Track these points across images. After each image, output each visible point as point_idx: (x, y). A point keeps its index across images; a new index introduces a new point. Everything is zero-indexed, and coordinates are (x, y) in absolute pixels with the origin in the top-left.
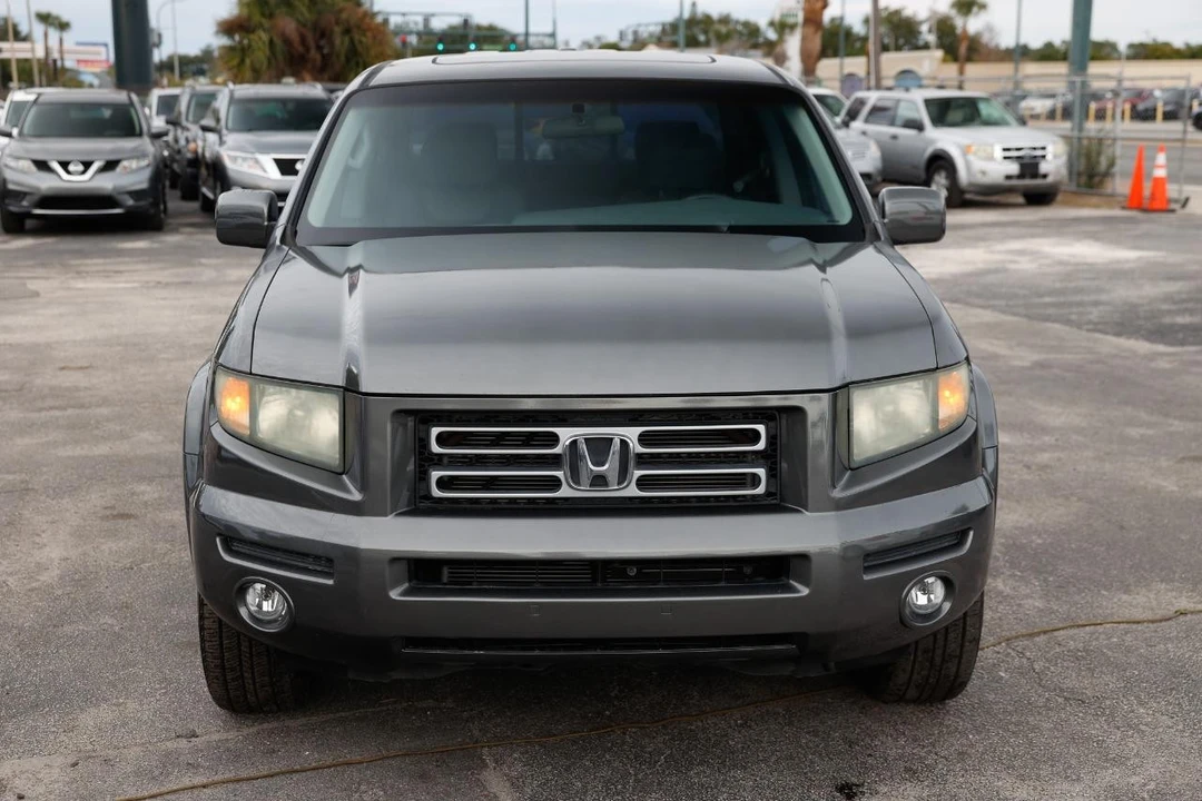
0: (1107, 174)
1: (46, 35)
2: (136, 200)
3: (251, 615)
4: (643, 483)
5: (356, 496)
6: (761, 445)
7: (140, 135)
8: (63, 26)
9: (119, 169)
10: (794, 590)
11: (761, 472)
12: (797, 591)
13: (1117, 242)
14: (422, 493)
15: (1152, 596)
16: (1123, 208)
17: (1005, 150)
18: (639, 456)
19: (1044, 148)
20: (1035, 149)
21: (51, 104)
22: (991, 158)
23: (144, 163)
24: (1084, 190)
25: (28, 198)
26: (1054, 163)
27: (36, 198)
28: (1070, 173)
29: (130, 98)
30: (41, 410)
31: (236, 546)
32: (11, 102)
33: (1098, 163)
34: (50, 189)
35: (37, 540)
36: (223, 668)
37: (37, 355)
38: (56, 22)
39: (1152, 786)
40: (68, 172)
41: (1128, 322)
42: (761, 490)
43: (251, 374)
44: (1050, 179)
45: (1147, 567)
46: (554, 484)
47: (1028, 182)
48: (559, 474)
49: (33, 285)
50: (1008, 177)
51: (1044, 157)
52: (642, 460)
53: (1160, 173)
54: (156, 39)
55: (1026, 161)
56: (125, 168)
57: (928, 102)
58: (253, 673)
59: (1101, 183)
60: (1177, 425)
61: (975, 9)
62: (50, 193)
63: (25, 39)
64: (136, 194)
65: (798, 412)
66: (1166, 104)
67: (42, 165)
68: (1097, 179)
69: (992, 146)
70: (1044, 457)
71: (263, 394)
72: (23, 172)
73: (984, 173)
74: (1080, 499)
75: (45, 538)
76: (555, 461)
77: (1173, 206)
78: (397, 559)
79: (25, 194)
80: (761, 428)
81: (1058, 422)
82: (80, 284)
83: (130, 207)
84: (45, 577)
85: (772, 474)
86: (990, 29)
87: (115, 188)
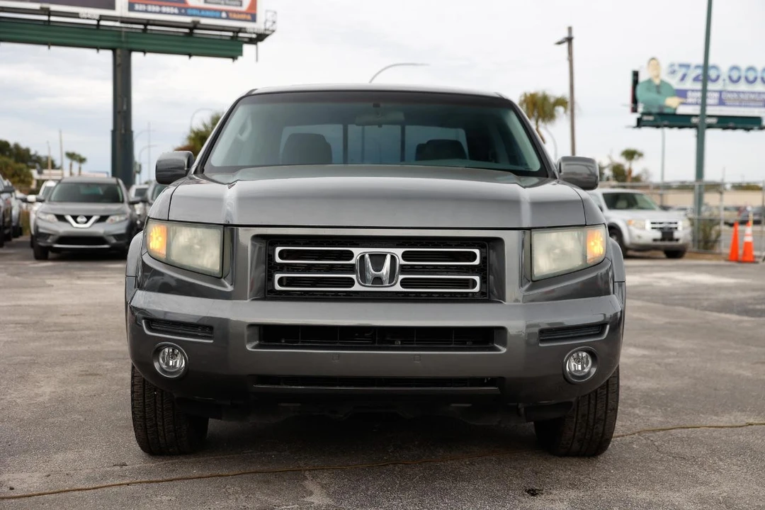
0: (716, 241)
1: (71, 166)
2: (117, 240)
3: (161, 368)
4: (404, 283)
5: (230, 288)
6: (477, 262)
7: (123, 202)
8: (82, 160)
9: (108, 221)
10: (497, 350)
11: (477, 278)
12: (499, 350)
13: (723, 275)
14: (270, 288)
15: (732, 418)
16: (726, 260)
17: (652, 223)
18: (402, 266)
19: (676, 223)
20: (671, 223)
21: (68, 183)
22: (643, 228)
23: (123, 218)
24: (702, 250)
25: (51, 237)
26: (683, 232)
27: (56, 237)
28: (693, 240)
29: (118, 182)
30: (47, 331)
31: (155, 326)
32: (46, 187)
33: (710, 234)
34: (65, 232)
35: (37, 384)
36: (145, 418)
37: (48, 310)
38: (78, 158)
39: (725, 494)
40: (77, 222)
41: (726, 307)
42: (477, 289)
43: (168, 220)
44: (681, 242)
45: (730, 405)
46: (350, 282)
47: (667, 243)
48: (354, 276)
49: (49, 282)
50: (655, 240)
51: (676, 228)
52: (404, 269)
53: (749, 239)
54: (138, 169)
55: (666, 230)
56: (112, 220)
57: (605, 195)
58: (163, 423)
59: (712, 247)
60: (753, 349)
61: (636, 157)
62: (65, 234)
63: (59, 168)
64: (118, 237)
65: (499, 241)
66: (754, 214)
67: (61, 218)
68: (710, 244)
69: (644, 220)
70: (670, 360)
71: (175, 233)
72: (49, 221)
73: (639, 237)
74: (690, 378)
75: (42, 384)
76: (351, 269)
77: (757, 260)
78: (251, 326)
79: (49, 235)
80: (477, 251)
81: (679, 346)
82: (79, 282)
83: (114, 244)
84: (41, 399)
85: (484, 281)
86: (646, 171)
87: (104, 233)
